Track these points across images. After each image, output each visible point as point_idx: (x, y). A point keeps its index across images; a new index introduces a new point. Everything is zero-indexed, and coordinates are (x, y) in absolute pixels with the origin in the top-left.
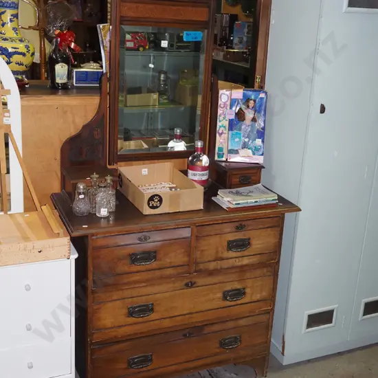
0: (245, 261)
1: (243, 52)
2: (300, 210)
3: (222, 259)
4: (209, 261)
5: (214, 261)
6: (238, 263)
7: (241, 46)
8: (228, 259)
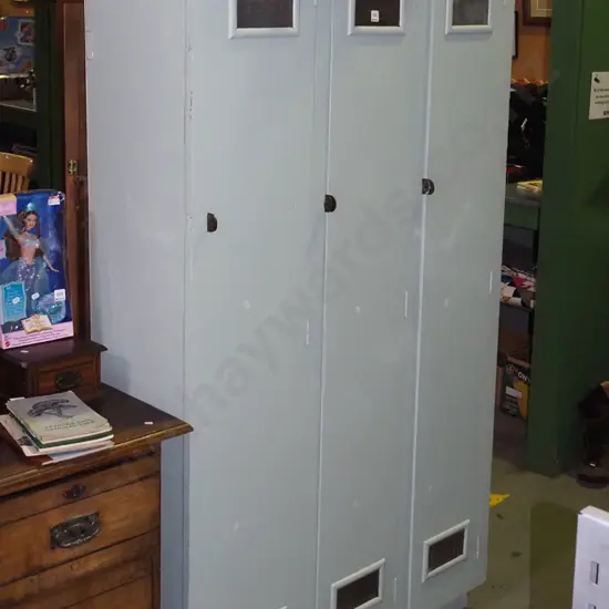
0: (93, 564)
1: (18, 81)
2: (190, 429)
3: (42, 570)
4: (14, 581)
5: (26, 576)
6: (79, 570)
7: (12, 66)
8: (53, 566)
